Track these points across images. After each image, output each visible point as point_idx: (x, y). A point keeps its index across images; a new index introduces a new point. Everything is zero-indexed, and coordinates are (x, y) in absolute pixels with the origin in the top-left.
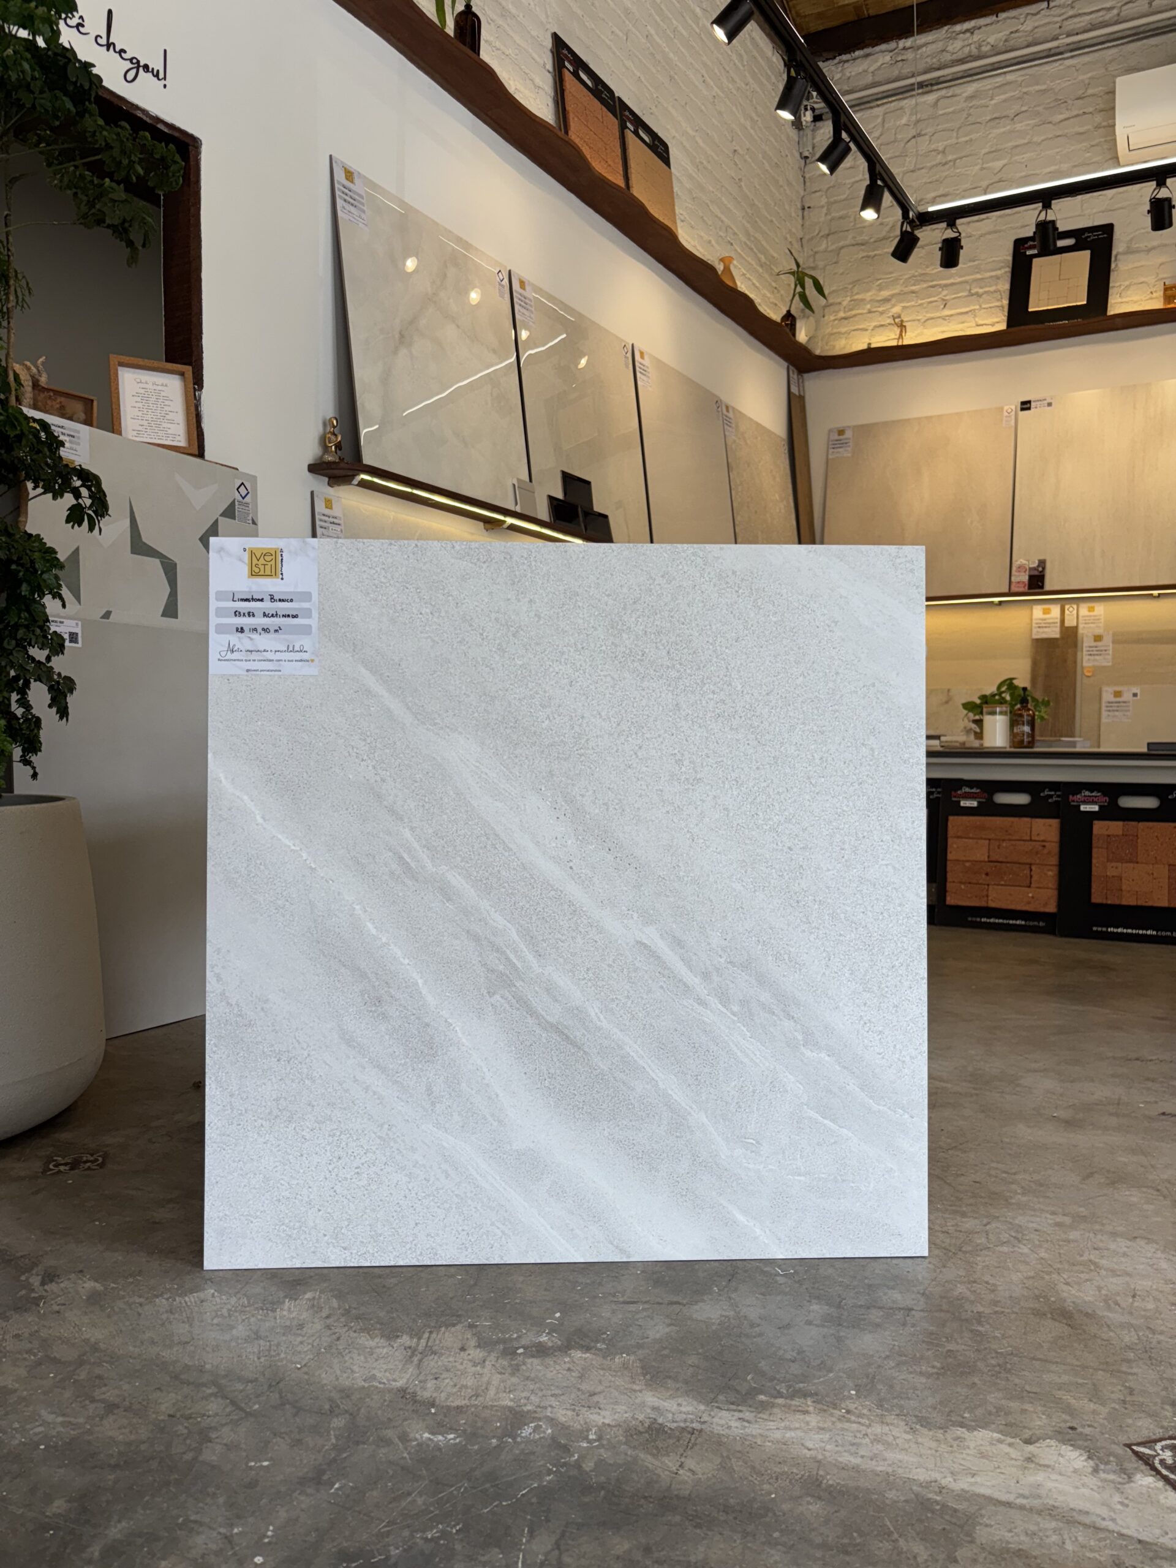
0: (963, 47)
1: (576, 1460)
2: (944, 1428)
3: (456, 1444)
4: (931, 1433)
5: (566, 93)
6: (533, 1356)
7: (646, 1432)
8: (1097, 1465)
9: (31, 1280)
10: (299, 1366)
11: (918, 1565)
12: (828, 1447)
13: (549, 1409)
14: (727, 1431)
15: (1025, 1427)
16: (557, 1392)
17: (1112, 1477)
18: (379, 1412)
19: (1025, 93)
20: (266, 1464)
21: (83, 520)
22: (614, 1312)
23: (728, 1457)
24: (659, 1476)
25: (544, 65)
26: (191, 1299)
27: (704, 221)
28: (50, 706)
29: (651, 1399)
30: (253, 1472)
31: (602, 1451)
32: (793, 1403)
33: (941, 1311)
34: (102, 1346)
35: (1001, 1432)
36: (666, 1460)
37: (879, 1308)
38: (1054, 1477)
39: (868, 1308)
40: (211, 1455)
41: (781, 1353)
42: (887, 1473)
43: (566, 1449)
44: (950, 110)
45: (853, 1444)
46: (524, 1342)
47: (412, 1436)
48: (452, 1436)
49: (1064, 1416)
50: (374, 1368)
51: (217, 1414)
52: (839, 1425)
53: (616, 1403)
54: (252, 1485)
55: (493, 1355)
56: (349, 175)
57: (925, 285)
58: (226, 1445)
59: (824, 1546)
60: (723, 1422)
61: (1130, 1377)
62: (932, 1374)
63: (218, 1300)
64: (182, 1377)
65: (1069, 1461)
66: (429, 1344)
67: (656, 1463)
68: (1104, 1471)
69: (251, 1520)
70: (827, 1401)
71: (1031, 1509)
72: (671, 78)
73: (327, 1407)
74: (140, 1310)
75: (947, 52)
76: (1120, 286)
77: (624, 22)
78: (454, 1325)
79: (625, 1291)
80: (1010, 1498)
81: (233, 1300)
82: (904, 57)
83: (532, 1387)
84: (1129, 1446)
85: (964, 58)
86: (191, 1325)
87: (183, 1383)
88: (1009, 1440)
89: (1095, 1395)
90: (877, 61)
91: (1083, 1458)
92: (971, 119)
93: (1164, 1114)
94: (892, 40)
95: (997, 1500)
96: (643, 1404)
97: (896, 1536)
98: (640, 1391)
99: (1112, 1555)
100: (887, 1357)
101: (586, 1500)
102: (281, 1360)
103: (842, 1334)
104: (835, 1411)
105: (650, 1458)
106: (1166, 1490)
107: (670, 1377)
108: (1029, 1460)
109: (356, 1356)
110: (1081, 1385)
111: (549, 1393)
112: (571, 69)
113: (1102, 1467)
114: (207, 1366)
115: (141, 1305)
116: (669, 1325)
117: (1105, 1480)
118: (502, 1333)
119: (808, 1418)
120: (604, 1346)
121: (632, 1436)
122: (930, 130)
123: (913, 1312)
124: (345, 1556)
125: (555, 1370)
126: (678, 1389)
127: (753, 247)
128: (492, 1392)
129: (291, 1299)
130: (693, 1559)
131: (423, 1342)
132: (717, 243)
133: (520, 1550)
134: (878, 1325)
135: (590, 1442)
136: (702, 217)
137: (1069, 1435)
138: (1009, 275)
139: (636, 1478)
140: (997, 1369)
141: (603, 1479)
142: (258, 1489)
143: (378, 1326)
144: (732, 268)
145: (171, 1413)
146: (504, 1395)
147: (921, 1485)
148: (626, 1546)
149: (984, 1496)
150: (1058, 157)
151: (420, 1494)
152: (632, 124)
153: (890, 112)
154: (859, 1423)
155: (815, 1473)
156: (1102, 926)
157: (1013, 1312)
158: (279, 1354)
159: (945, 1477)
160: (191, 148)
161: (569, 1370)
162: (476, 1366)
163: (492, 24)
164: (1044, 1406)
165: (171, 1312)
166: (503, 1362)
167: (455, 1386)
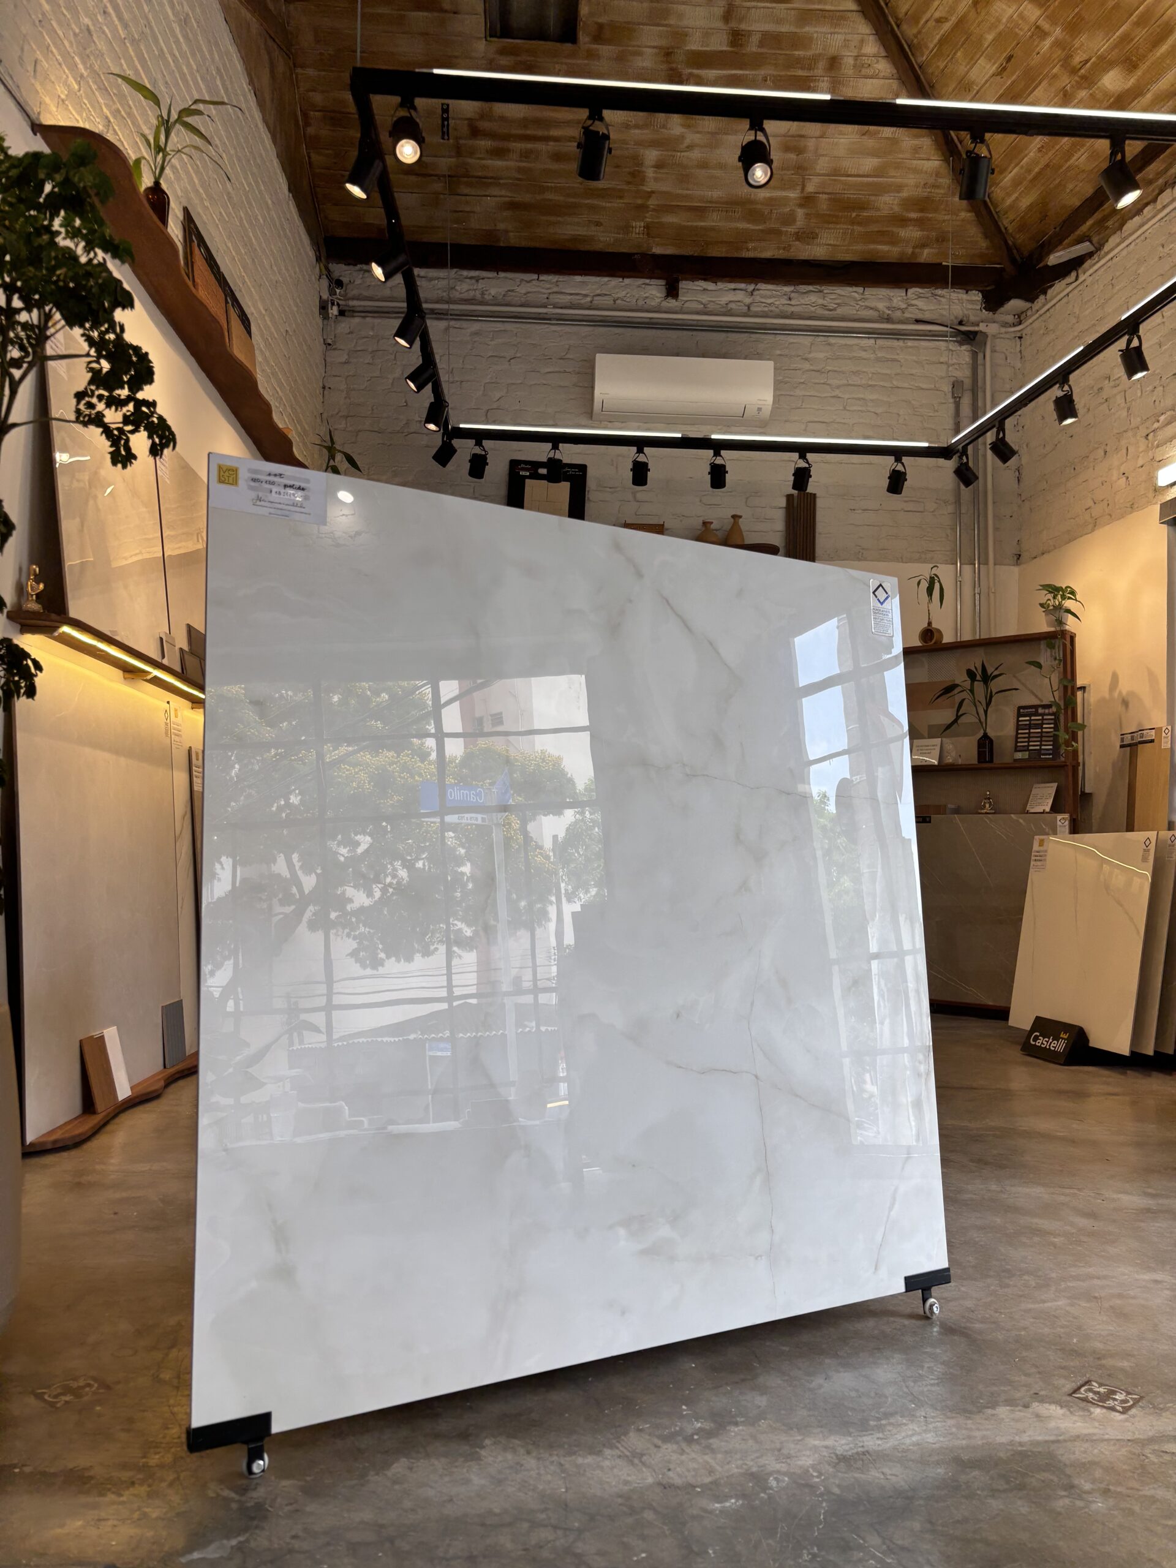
0: (470, 290)
1: (825, 1490)
2: (980, 1412)
3: (742, 1504)
4: (978, 1416)
6: (709, 1438)
7: (840, 1462)
8: (1068, 1410)
10: (563, 1490)
12: (942, 1439)
13: (767, 1466)
14: (880, 1447)
15: (1015, 1399)
16: (757, 1455)
17: (1081, 1413)
18: (666, 1502)
19: (519, 343)
20: (644, 1555)
22: (716, 1396)
23: (900, 1461)
24: (880, 1483)
29: (815, 1442)
31: (832, 1480)
32: (892, 1421)
34: (383, 1522)
35: (1008, 1406)
36: (872, 1473)
37: (862, 1352)
38: (1058, 1421)
39: (856, 1353)
42: (988, 1445)
43: (807, 1485)
45: (951, 1434)
46: (689, 1431)
47: (709, 1508)
48: (733, 1501)
49: (1025, 1389)
50: (619, 1476)
51: (557, 1538)
52: (931, 1426)
53: (801, 1450)
55: (682, 1444)
58: (596, 1554)
59: (1007, 1490)
60: (871, 1443)
61: (1027, 1359)
64: (489, 1522)
65: (1055, 1411)
66: (629, 1449)
67: (870, 1477)
68: (1075, 1411)
70: (912, 1416)
72: (253, 261)
73: (625, 1509)
74: (368, 1489)
75: (457, 290)
77: (227, 206)
78: (627, 1433)
79: (703, 1380)
81: (435, 1462)
83: (737, 1457)
84: (1070, 1395)
85: (470, 300)
86: (432, 1488)
87: (495, 1526)
88: (1017, 1409)
89: (1023, 1373)
91: (1059, 1408)
92: (474, 352)
96: (815, 1449)
98: (803, 1440)
99: (1125, 1450)
100: (903, 1381)
101: (862, 1508)
102: (544, 1490)
104: (920, 1419)
105: (862, 1476)
106: (1109, 1412)
107: (807, 1426)
108: (1037, 1416)
109: (593, 1472)
111: (753, 1457)
112: (197, 244)
113: (1072, 1409)
115: (362, 1485)
116: (762, 1395)
117: (1081, 1416)
118: (665, 1429)
119: (909, 1427)
120: (742, 1419)
121: (835, 1466)
125: (735, 1443)
126: (822, 1432)
127: (294, 418)
128: (718, 1468)
129: (479, 1448)
131: (621, 1449)
133: (867, 1547)
134: (875, 1363)
135: (817, 1477)
137: (1039, 1398)
138: (506, 487)
139: (871, 1489)
141: (854, 1495)
143: (575, 1448)
145: (522, 1548)
146: (727, 1467)
147: (1008, 1445)
149: (1041, 1441)
151: (766, 1538)
152: (231, 299)
155: (953, 1455)
158: (536, 1487)
159: (1014, 1437)
161: (743, 1439)
162: (682, 1454)
164: (1010, 1386)
166: (696, 1447)
167: (689, 1471)
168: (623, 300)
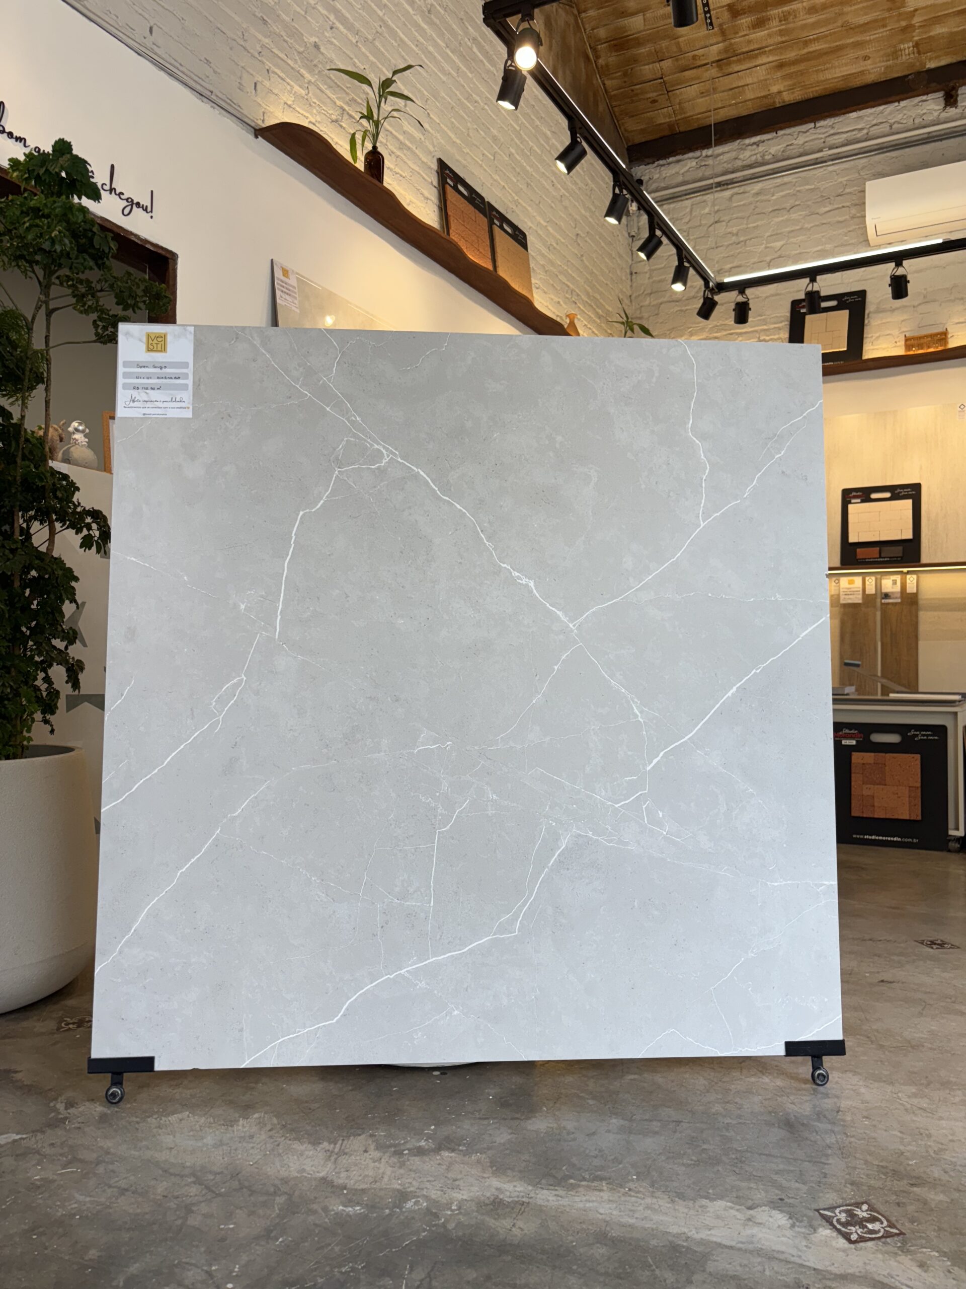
0: (751, 156)
1: (443, 1223)
2: (694, 1200)
3: (360, 1214)
4: (685, 1203)
5: (448, 203)
6: (415, 1156)
7: (491, 1204)
8: (794, 1223)
9: (58, 1106)
10: (251, 1163)
11: (666, 1285)
12: (615, 1213)
13: (425, 1190)
14: (546, 1203)
15: (749, 1199)
16: (431, 1179)
17: (803, 1230)
18: (308, 1193)
19: (798, 191)
20: (232, 1226)
21: (92, 545)
22: (472, 1125)
23: (546, 1219)
24: (498, 1232)
25: (432, 183)
26: (173, 1118)
27: (554, 287)
28: (67, 682)
29: (495, 1182)
30: (223, 1232)
31: (461, 1217)
32: (593, 1184)
33: (702, 1122)
34: (112, 1150)
35: (732, 1202)
36: (504, 1222)
37: (659, 1121)
38: (764, 1230)
39: (651, 1121)
40: (194, 1221)
41: (587, 1151)
42: (653, 1229)
43: (436, 1216)
44: (742, 203)
45: (631, 1211)
46: (408, 1146)
47: (331, 1208)
48: (358, 1208)
49: (777, 1192)
50: (304, 1164)
51: (196, 1195)
52: (623, 1199)
53: (472, 1186)
54: (223, 1240)
55: (387, 1154)
56: (286, 272)
57: (725, 333)
58: (203, 1215)
59: (606, 1274)
60: (543, 1197)
61: (826, 1166)
62: (691, 1164)
63: (192, 1119)
64: (171, 1171)
65: (776, 1220)
66: (343, 1148)
67: (497, 1224)
68: (798, 1227)
69: (224, 1261)
70: (617, 1183)
71: (746, 1250)
72: (528, 185)
73: (272, 1190)
74: (137, 1126)
75: (740, 159)
76: (872, 337)
77: (492, 146)
78: (360, 1135)
79: (481, 1110)
80: (733, 1244)
81: (203, 1120)
82: (707, 163)
83: (413, 1175)
84: (818, 1210)
85: (752, 164)
86: (174, 1137)
87: (171, 1174)
88: (738, 1207)
89: (801, 1177)
90: (686, 166)
91: (785, 1218)
92: (757, 210)
93: (882, 981)
94: (697, 149)
95: (724, 1245)
96: (490, 1186)
97: (654, 1267)
98: (488, 1178)
99: (796, 1278)
100: (660, 1154)
101: (449, 1247)
102: (239, 1159)
103: (631, 1138)
104: (622, 1190)
105: (493, 1221)
106: (838, 1238)
107: (509, 1169)
108: (749, 1220)
109: (291, 1157)
110: (792, 1171)
111: (425, 1179)
112: (452, 184)
113: (797, 1224)
114: (188, 1164)
115: (138, 1123)
116: (512, 1133)
117: (799, 1232)
118: (393, 1140)
119: (602, 1194)
120: (464, 1148)
121: (481, 1206)
122: (726, 218)
123: (682, 1124)
124: (286, 1283)
125: (429, 1165)
126: (514, 1176)
127: (593, 304)
128: (386, 1179)
129: (244, 1118)
130: (518, 1282)
131: (338, 1146)
132: (565, 303)
133: (404, 1278)
134: (656, 1133)
135: (452, 1211)
136: (553, 285)
137: (778, 1204)
138: (788, 327)
139: (482, 1233)
140: (736, 1161)
141: (461, 1234)
142: (227, 1242)
143: (306, 1136)
144: (576, 321)
145: (165, 1194)
146: (394, 1181)
147: (674, 1236)
148: (475, 1275)
149: (715, 1242)
150: (823, 240)
151: (337, 1245)
152: (498, 221)
153: (696, 204)
154: (637, 1197)
155: (603, 1229)
156: (861, 834)
157: (752, 1123)
158: (237, 1156)
159: (691, 1231)
160: (170, 261)
161: (439, 1164)
162: (374, 1162)
163: (393, 156)
164: (764, 1185)
165: (159, 1127)
166: (394, 1160)
167: (360, 1175)
168: (899, 123)
